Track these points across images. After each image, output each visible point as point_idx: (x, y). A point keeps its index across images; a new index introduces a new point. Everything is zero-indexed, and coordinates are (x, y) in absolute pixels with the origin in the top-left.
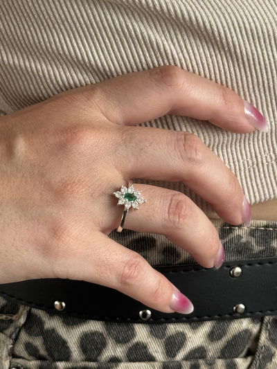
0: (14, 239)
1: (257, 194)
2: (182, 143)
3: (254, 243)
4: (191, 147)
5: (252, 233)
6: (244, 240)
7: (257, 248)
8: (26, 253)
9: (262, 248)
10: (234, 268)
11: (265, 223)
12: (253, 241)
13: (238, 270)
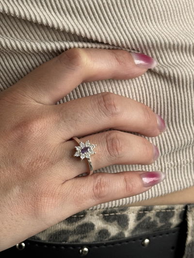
0: (12, 215)
1: (160, 191)
2: (103, 105)
3: (158, 222)
4: (110, 105)
5: (158, 214)
6: (152, 220)
7: (159, 224)
8: (23, 221)
9: (162, 224)
10: (144, 240)
11: (165, 207)
12: (158, 220)
13: (147, 241)
